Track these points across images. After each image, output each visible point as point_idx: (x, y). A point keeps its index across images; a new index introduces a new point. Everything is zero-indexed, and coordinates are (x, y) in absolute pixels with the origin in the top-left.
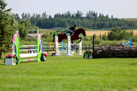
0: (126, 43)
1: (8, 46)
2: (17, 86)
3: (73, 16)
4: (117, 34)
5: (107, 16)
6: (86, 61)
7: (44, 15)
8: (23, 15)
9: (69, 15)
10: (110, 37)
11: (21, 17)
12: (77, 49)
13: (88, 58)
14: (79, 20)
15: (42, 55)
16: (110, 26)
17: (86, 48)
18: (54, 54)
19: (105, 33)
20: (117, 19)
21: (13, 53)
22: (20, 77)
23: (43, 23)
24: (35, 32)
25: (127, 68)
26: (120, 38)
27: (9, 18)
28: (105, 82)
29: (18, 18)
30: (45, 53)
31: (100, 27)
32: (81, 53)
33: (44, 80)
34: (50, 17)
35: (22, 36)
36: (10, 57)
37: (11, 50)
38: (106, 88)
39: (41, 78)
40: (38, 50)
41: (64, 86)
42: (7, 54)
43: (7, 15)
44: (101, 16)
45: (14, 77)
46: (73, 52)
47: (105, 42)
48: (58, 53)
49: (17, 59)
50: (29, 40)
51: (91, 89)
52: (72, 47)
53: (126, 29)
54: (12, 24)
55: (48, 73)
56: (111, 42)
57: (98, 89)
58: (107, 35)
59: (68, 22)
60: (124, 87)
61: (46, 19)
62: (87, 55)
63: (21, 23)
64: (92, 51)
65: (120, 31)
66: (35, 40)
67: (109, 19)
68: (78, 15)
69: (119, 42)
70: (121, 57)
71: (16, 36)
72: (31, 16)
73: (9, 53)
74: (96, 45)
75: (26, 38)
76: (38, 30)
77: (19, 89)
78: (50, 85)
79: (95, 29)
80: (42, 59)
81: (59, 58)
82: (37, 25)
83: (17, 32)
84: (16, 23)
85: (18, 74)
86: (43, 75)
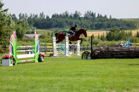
0: (125, 44)
1: (5, 47)
2: (14, 87)
3: (71, 16)
4: (116, 34)
5: (105, 16)
6: (85, 61)
7: (42, 15)
8: (20, 15)
9: (67, 15)
10: (109, 38)
11: (18, 18)
12: (75, 50)
13: (87, 58)
14: (77, 20)
15: (40, 55)
16: (109, 26)
17: (84, 49)
18: (51, 55)
19: (103, 33)
20: (115, 20)
21: (10, 54)
22: (17, 78)
23: (40, 23)
24: (33, 33)
25: (126, 69)
26: (119, 39)
27: (6, 19)
28: (103, 83)
29: (15, 18)
30: (43, 53)
31: (98, 27)
32: (79, 53)
33: (41, 81)
34: (48, 17)
35: (19, 36)
36: (7, 58)
37: (8, 51)
38: (105, 89)
39: (38, 79)
40: (35, 50)
41: (62, 87)
42: (4, 55)
43: (4, 15)
44: (100, 17)
45: (11, 78)
46: (71, 53)
47: (103, 43)
48: (56, 54)
49: (14, 60)
50: (27, 41)
51: (89, 90)
52: (70, 47)
53: (125, 29)
54: (9, 25)
55: (46, 74)
56: (110, 43)
57: (97, 90)
58: (105, 35)
59: (66, 22)
60: (123, 88)
61: (43, 20)
62: (85, 56)
63: (18, 23)
64: (90, 51)
65: (118, 31)
66: (33, 41)
67: (108, 20)
68: (76, 16)
69: (117, 43)
70: (119, 58)
71: (13, 37)
72: (29, 16)
73: (6, 54)
74: (94, 45)
75: (24, 38)
76: (36, 30)
77: (16, 90)
78: (48, 86)
79: (93, 29)
80: (40, 60)
81: (56, 59)
82: (34, 26)
83: (14, 32)
84: (13, 24)
85: (15, 75)
86: (41, 76)
